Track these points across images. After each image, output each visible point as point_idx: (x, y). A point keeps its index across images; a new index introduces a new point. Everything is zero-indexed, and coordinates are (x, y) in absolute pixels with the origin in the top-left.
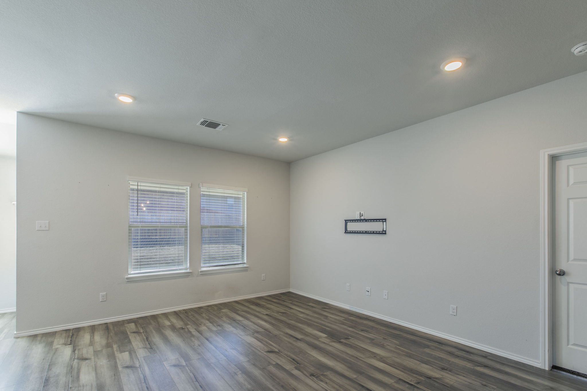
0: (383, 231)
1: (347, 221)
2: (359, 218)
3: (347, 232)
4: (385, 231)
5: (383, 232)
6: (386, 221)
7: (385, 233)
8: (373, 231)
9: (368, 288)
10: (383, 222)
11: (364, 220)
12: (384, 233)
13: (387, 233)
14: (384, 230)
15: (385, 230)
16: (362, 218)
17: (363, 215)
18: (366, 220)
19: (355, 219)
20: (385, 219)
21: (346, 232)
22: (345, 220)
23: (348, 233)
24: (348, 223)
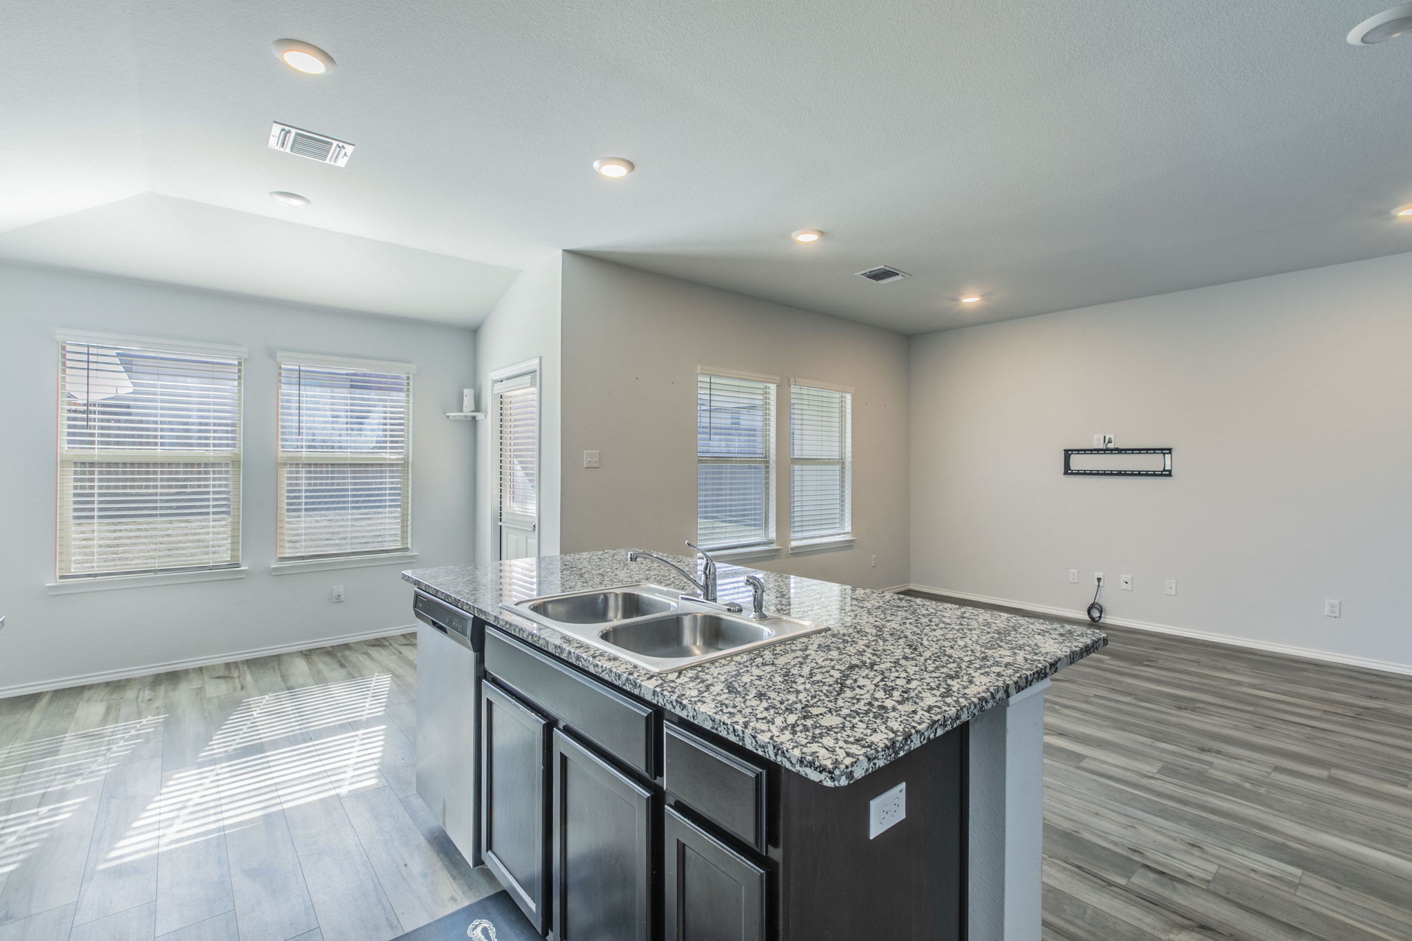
0: (1164, 470)
1: (1070, 452)
2: (1101, 446)
3: (1070, 471)
4: (1170, 471)
5: (1164, 473)
6: (1170, 453)
7: (1170, 475)
8: (1139, 472)
9: (1128, 577)
10: (1164, 454)
11: (1116, 449)
12: (1167, 474)
13: (1173, 473)
14: (1166, 469)
15: (1168, 468)
16: (1111, 446)
17: (1113, 441)
18: (1120, 451)
19: (1093, 448)
20: (1170, 450)
21: (1067, 470)
22: (1065, 450)
23: (1072, 474)
24: (1072, 456)
